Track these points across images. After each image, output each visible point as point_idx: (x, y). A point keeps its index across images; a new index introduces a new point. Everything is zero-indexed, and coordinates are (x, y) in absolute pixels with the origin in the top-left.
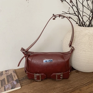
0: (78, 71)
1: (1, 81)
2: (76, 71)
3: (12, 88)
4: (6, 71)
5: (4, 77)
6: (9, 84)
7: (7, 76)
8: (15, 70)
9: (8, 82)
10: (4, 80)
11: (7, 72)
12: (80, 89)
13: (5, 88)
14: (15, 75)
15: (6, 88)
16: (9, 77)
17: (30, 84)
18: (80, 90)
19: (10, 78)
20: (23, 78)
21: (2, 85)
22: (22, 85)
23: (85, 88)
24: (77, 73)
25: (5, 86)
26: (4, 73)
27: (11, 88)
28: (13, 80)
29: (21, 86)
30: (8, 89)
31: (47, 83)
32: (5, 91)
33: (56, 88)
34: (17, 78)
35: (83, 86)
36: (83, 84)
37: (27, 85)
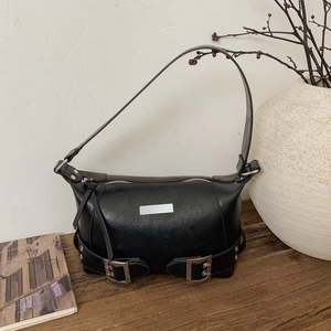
0: (296, 255)
1: (8, 280)
2: (288, 254)
3: (44, 312)
4: (30, 240)
5: (21, 262)
6: (37, 294)
7: (32, 262)
8: (62, 236)
9: (33, 283)
10: (18, 275)
11: (33, 246)
13: (18, 310)
14: (61, 257)
15: (23, 308)
16: (38, 266)
17: (112, 298)
19: (42, 268)
21: (9, 297)
22: (84, 299)
24: (294, 263)
25: (18, 303)
26: (21, 248)
27: (40, 308)
28: (50, 276)
29: (79, 304)
30: (30, 313)
31: (177, 295)
32: (18, 320)
33: (211, 321)
34: (65, 270)
35: (313, 318)
36: (316, 307)
37: (101, 301)
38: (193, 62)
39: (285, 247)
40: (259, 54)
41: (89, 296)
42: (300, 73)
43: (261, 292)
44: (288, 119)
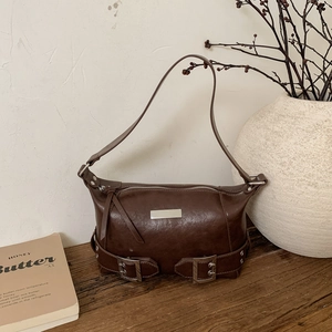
0: (286, 255)
2: (279, 254)
12: (301, 320)
17: (122, 303)
18: (300, 324)
20: (97, 279)
22: (95, 306)
23: (318, 315)
24: (285, 261)
31: (182, 297)
33: (217, 317)
35: (308, 309)
36: (309, 300)
37: (112, 306)
38: (186, 72)
39: (276, 248)
40: (248, 68)
41: (99, 303)
42: (283, 85)
43: (259, 289)
44: (276, 129)
